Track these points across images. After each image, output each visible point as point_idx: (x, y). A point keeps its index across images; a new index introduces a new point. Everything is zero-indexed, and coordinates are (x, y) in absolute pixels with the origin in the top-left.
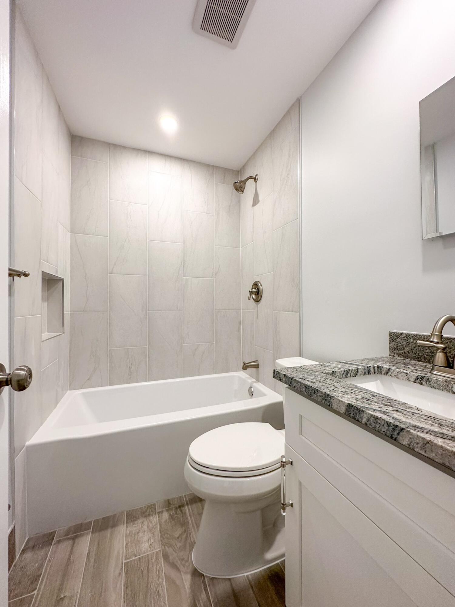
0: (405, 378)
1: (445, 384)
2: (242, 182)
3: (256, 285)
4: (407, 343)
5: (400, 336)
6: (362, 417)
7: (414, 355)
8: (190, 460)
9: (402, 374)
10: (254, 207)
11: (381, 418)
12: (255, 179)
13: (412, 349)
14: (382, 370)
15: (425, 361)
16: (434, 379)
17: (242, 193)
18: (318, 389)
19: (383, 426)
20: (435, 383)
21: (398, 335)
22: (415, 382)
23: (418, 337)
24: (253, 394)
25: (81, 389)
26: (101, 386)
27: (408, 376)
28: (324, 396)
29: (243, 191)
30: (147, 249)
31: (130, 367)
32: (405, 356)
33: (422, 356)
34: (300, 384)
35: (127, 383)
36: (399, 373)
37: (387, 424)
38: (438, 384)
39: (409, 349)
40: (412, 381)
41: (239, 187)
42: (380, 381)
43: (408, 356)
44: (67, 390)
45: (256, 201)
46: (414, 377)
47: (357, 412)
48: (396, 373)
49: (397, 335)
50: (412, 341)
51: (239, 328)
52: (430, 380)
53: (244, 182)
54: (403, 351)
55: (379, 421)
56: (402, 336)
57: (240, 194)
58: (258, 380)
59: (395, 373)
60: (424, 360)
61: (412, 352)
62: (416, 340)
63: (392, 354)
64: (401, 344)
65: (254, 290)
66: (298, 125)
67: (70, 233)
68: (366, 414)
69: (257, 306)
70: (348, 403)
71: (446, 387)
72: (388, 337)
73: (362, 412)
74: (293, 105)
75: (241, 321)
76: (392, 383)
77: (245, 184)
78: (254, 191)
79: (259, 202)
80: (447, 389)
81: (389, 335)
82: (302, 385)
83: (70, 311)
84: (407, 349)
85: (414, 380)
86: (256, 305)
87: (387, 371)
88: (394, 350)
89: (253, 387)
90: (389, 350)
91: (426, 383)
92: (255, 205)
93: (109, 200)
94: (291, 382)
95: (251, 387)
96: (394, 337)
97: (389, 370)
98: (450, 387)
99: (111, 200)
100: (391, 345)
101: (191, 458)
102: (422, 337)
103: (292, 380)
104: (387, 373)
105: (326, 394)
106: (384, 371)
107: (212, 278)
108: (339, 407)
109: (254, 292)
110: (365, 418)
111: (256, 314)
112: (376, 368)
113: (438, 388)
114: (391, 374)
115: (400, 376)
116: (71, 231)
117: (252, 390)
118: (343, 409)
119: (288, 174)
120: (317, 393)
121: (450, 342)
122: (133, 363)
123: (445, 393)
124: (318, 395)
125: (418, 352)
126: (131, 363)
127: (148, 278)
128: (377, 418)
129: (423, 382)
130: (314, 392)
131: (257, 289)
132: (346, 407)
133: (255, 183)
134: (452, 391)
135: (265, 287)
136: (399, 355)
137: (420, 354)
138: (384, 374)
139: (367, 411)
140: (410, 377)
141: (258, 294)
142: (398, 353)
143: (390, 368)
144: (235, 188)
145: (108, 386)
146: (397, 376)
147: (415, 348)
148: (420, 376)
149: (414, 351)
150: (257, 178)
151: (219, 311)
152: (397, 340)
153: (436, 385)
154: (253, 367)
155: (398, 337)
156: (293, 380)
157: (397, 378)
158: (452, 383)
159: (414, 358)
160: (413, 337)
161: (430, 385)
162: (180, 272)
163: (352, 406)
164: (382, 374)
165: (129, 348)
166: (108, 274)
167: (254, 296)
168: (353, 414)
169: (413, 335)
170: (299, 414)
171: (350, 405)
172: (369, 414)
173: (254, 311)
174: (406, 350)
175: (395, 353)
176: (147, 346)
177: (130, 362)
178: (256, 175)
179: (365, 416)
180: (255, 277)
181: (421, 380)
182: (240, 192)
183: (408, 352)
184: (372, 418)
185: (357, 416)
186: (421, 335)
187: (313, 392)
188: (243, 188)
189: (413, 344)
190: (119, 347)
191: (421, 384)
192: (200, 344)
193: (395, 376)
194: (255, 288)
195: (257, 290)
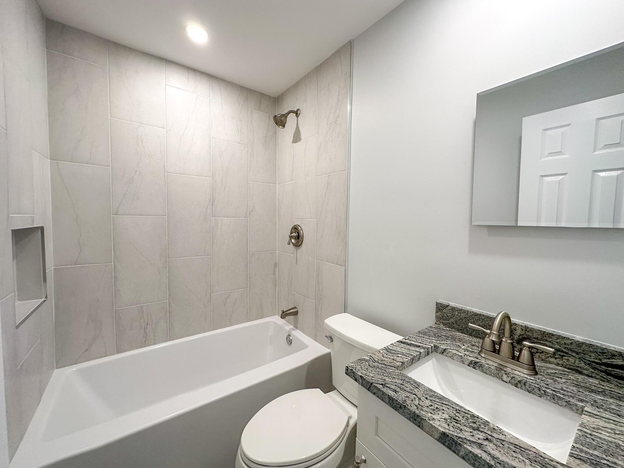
0: (460, 360)
1: (496, 372)
2: (283, 115)
3: (295, 229)
4: (452, 315)
5: (446, 308)
6: (460, 450)
7: (458, 327)
8: (244, 457)
9: (457, 356)
10: (295, 144)
11: (481, 457)
12: (297, 113)
13: (456, 321)
14: (438, 349)
15: (468, 334)
16: (486, 366)
17: (283, 127)
18: (405, 406)
19: (484, 466)
20: (487, 369)
21: (445, 307)
22: (469, 366)
23: (463, 311)
24: (292, 343)
25: (76, 364)
26: (105, 356)
27: (463, 359)
28: (412, 415)
29: (284, 126)
30: (165, 184)
31: (146, 327)
32: (451, 326)
33: (465, 328)
34: (381, 393)
35: (141, 347)
36: (454, 354)
37: (489, 465)
38: (490, 371)
39: (454, 321)
40: (466, 365)
41: (280, 121)
42: (435, 359)
43: (452, 327)
44: (53, 369)
45: (297, 138)
46: (468, 361)
47: (453, 443)
48: (452, 354)
49: (443, 306)
50: (457, 313)
51: (275, 269)
52: (482, 366)
53: (285, 116)
54: (448, 322)
55: (479, 460)
56: (448, 308)
57: (281, 128)
58: (296, 327)
59: (450, 354)
60: (466, 332)
61: (457, 323)
62: (460, 314)
63: (438, 323)
64: (446, 314)
65: (294, 234)
66: (349, 70)
67: (49, 160)
68: (463, 448)
69: (297, 251)
70: (443, 432)
71: (497, 375)
72: (435, 307)
73: (460, 445)
74: (344, 46)
75: (276, 264)
76: (447, 363)
77: (286, 117)
78: (295, 127)
79: (300, 140)
80: (497, 376)
81: (436, 305)
82: (384, 394)
83: (54, 266)
84: (452, 320)
85: (468, 364)
86: (295, 250)
87: (443, 351)
88: (440, 320)
89: (291, 335)
90: (435, 318)
91: (479, 368)
92: (296, 142)
93: (109, 118)
94: (370, 387)
95: (289, 335)
96: (440, 307)
97: (445, 350)
98: (501, 375)
99: (111, 118)
100: (438, 314)
101: (244, 453)
102: (466, 312)
103: (371, 385)
104: (443, 353)
105: (416, 414)
106: (440, 350)
107: (245, 218)
108: (431, 432)
109: (294, 236)
110: (462, 452)
111: (295, 259)
112: (433, 347)
113: (489, 375)
114: (446, 354)
115: (455, 358)
116: (50, 157)
117: (291, 338)
118: (437, 435)
119: (336, 121)
120: (403, 409)
121: (490, 320)
122: (149, 323)
123: (496, 379)
124: (405, 411)
125: (461, 325)
126: (146, 323)
127: (168, 218)
128: (476, 456)
129: (476, 367)
130: (401, 407)
131: (297, 233)
132: (440, 435)
133: (296, 118)
134: (502, 379)
135: (306, 232)
136: (444, 324)
137: (463, 327)
138: (440, 353)
139: (465, 446)
140: (464, 360)
141: (298, 238)
142: (443, 322)
143: (446, 349)
144: (275, 122)
145: (115, 354)
146: (452, 357)
147: (459, 320)
148: (474, 361)
149: (458, 323)
150: (299, 112)
151: (253, 254)
152: (443, 311)
153: (488, 371)
154: (291, 314)
155: (444, 308)
156: (373, 386)
157: (452, 359)
158: (502, 372)
159: (458, 329)
160: (457, 310)
161: (483, 370)
162: (208, 211)
163: (448, 436)
164: (437, 352)
165: (143, 306)
166: (112, 215)
167: (293, 241)
168: (449, 444)
169: (458, 309)
170: (376, 416)
171: (445, 433)
172: (468, 449)
173: (293, 255)
174: (450, 321)
175: (441, 323)
176: (168, 301)
177: (144, 322)
178: (298, 110)
179: (463, 450)
180: (294, 220)
181: (474, 364)
182: (280, 127)
183: (453, 323)
184: (471, 455)
185: (453, 447)
186: (465, 310)
187: (399, 406)
188: (285, 123)
189: (458, 316)
190: (130, 306)
191: (475, 368)
192: (231, 292)
193: (450, 357)
194: (295, 233)
195: (297, 235)
